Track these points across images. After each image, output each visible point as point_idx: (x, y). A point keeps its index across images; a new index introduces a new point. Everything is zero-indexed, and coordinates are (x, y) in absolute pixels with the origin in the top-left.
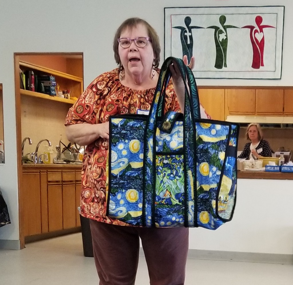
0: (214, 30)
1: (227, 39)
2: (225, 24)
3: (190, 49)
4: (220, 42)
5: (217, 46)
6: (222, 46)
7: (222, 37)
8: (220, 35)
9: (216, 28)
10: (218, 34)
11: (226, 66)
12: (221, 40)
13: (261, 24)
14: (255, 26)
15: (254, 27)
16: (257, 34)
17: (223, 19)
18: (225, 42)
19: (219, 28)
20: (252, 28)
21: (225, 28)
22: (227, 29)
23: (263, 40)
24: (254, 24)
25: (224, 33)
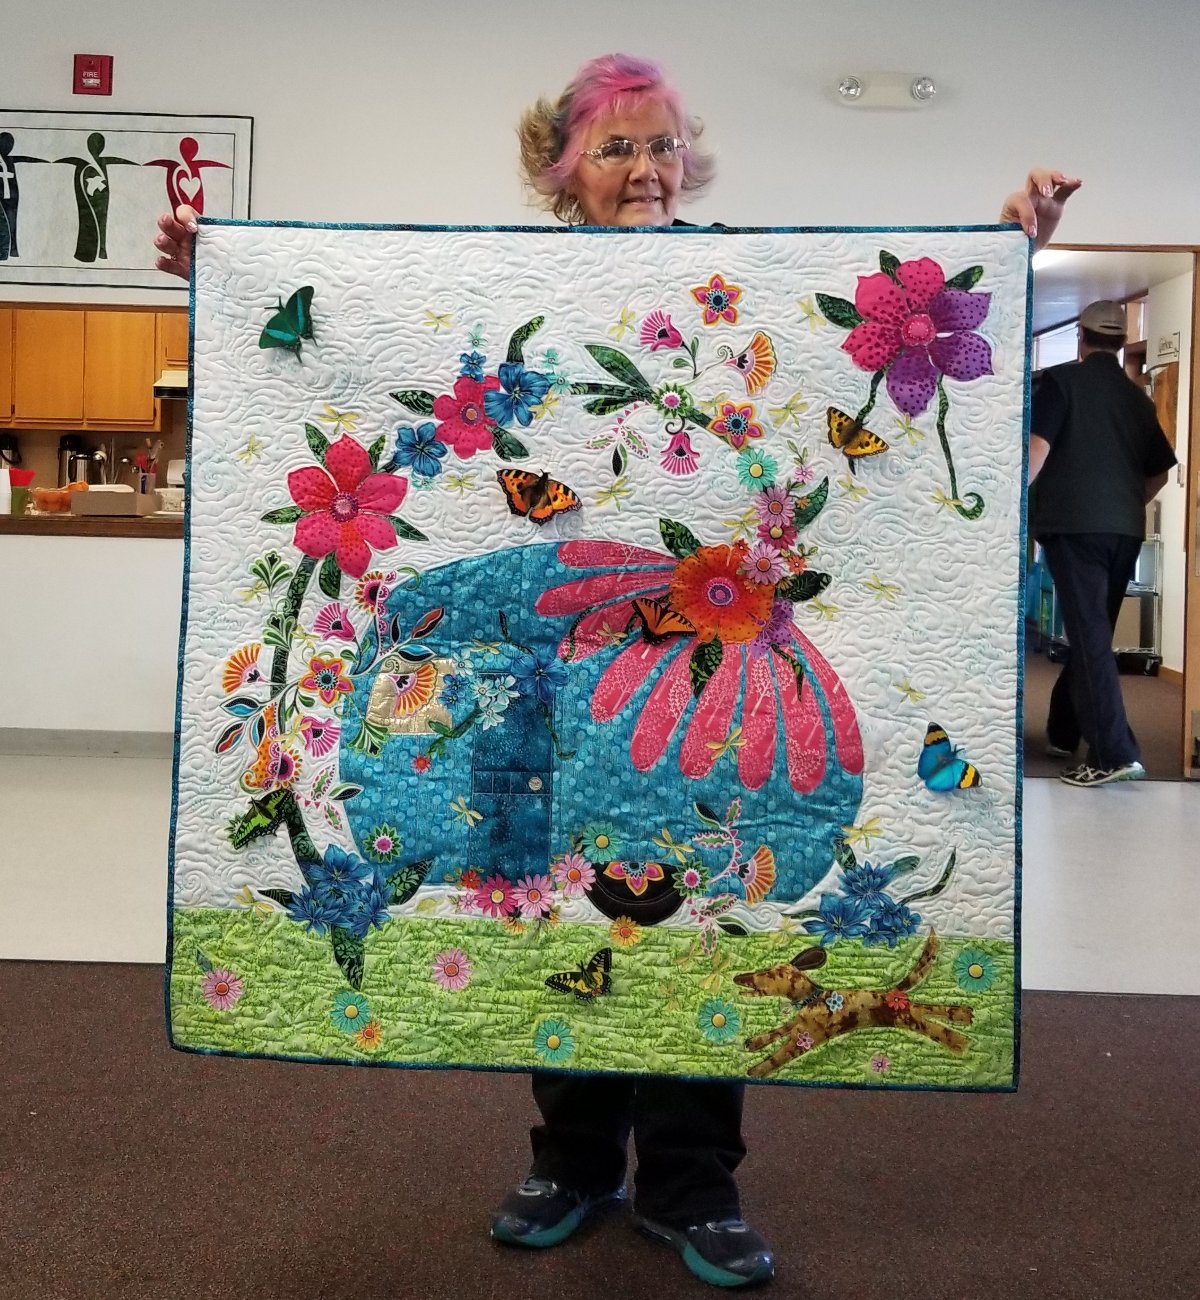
0: (73, 168)
2: (103, 155)
3: (11, 213)
4: (89, 197)
5: (82, 206)
6: (93, 206)
9: (79, 163)
10: (85, 178)
14: (179, 162)
15: (177, 165)
16: (183, 181)
17: (96, 143)
18: (102, 197)
19: (86, 163)
20: (171, 165)
21: (103, 163)
23: (200, 195)
25: (99, 174)
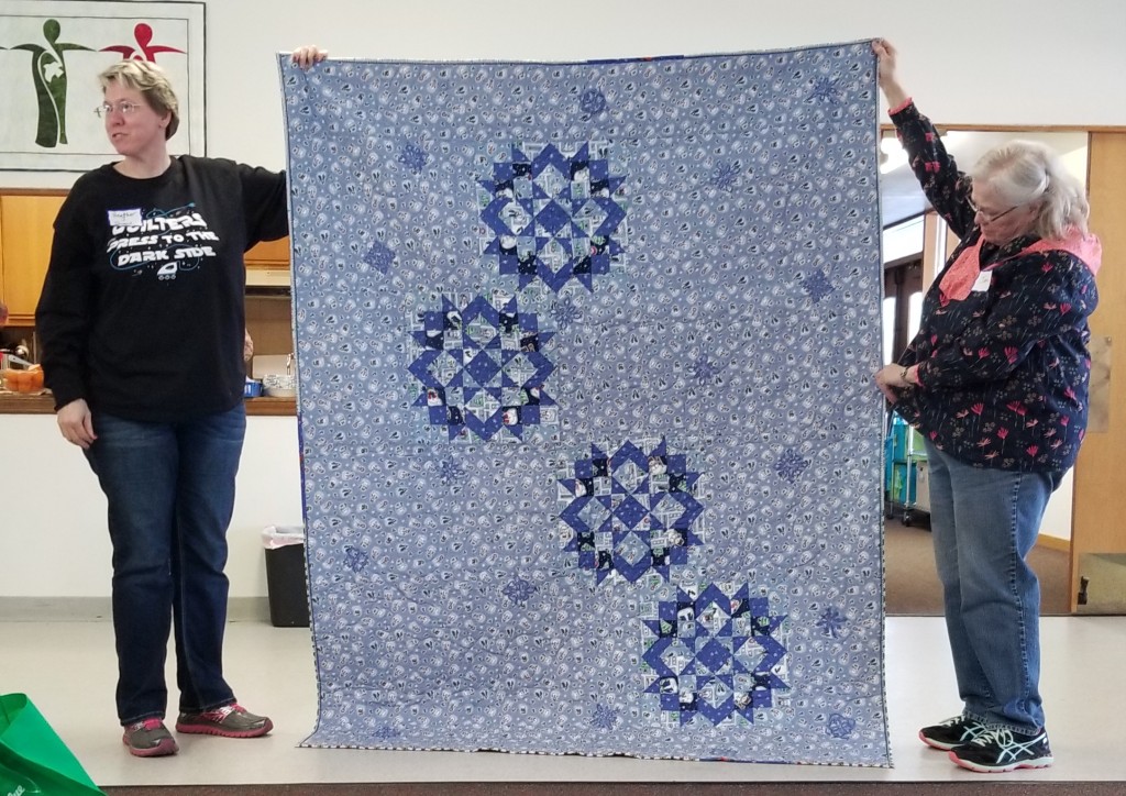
1: (64, 75)
2: (58, 41)
4: (47, 82)
5: (41, 92)
6: (52, 92)
7: (52, 71)
8: (46, 66)
10: (42, 65)
11: (64, 140)
12: (49, 80)
13: (149, 45)
14: (133, 47)
17: (52, 29)
19: (42, 50)
20: (127, 51)
21: (59, 49)
22: (65, 53)
24: (133, 43)
25: (55, 60)
